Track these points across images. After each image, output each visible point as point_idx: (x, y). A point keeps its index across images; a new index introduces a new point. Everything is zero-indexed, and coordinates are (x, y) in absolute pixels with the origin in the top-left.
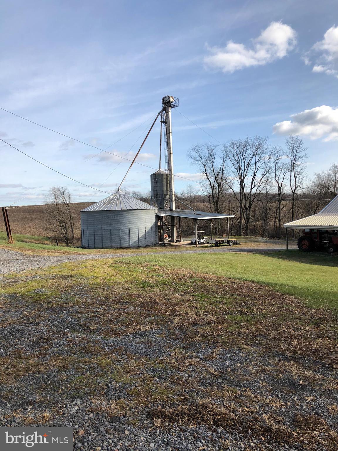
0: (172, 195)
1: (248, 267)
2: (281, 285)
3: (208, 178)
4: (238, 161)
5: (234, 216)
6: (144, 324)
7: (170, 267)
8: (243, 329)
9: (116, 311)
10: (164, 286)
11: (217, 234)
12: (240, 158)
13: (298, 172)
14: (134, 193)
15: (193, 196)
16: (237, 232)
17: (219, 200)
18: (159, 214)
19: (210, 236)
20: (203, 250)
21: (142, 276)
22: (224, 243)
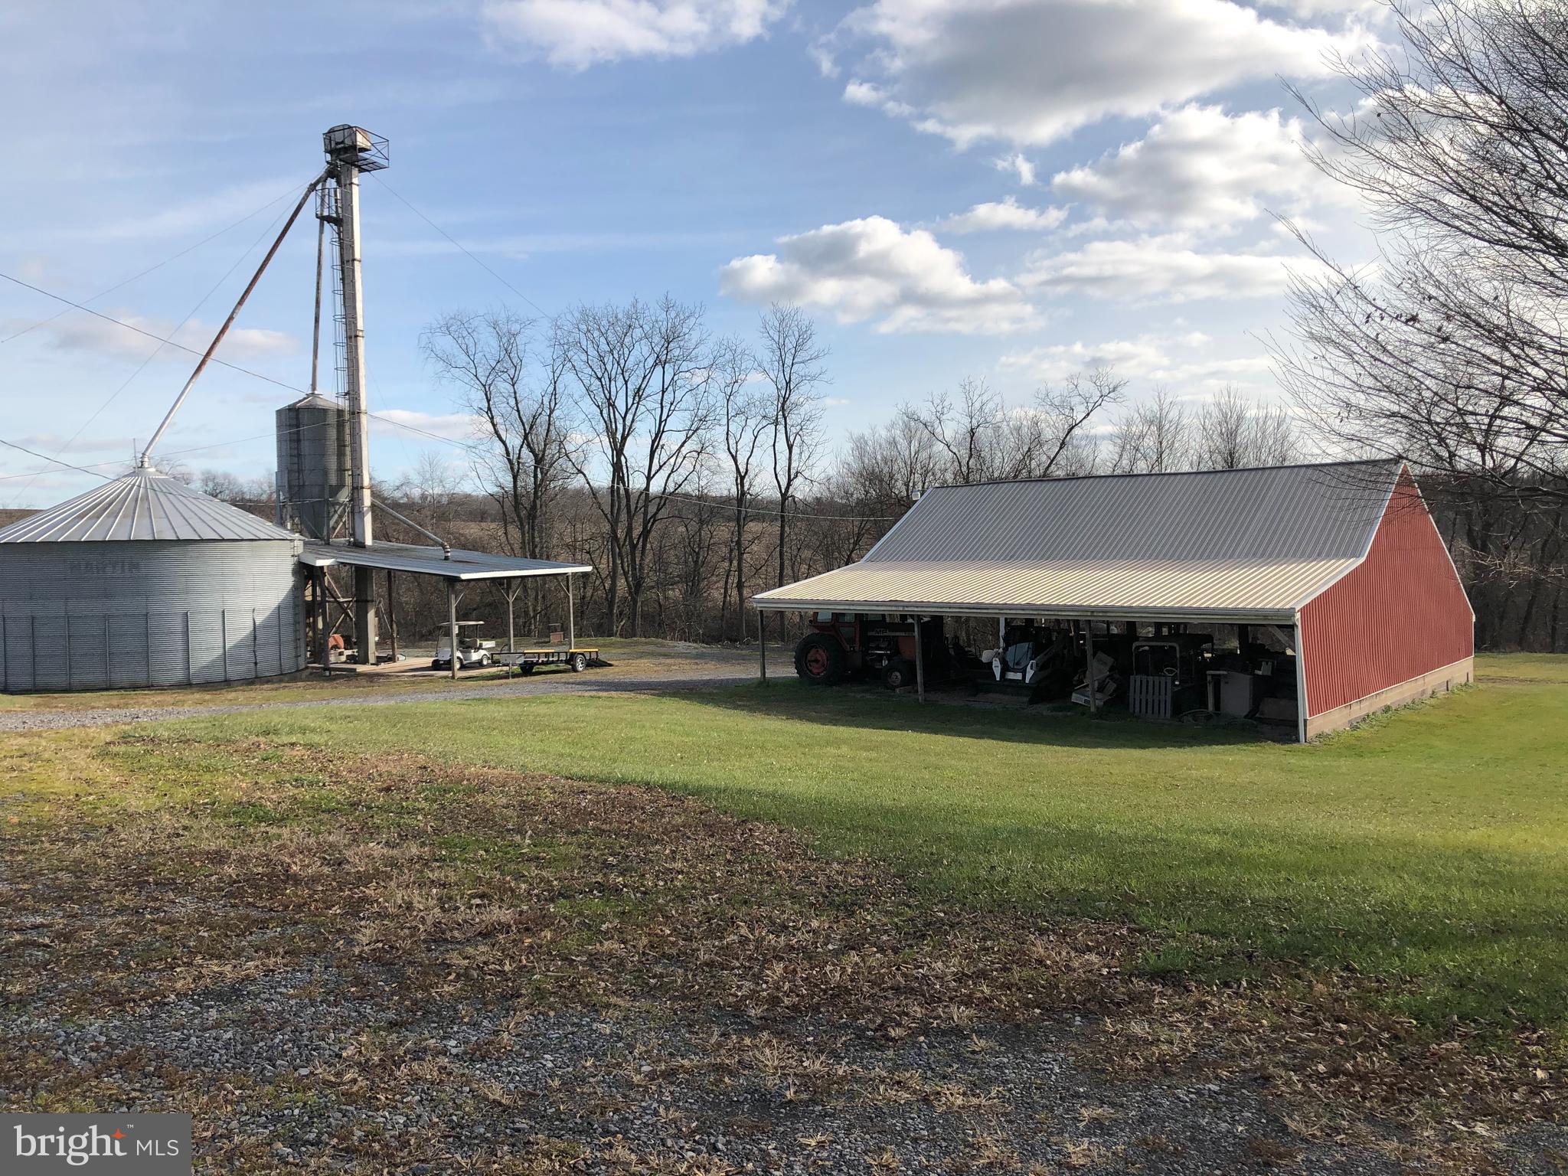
0: (362, 488)
1: (633, 739)
2: (740, 791)
3: (496, 432)
4: (604, 380)
5: (589, 569)
6: (237, 955)
7: (347, 750)
8: (606, 943)
9: (120, 918)
10: (325, 817)
11: (530, 631)
12: (609, 368)
13: (799, 428)
14: (209, 478)
15: (441, 495)
16: (600, 625)
17: (538, 513)
18: (309, 559)
19: (506, 640)
20: (474, 690)
21: (234, 786)
22: (553, 662)
